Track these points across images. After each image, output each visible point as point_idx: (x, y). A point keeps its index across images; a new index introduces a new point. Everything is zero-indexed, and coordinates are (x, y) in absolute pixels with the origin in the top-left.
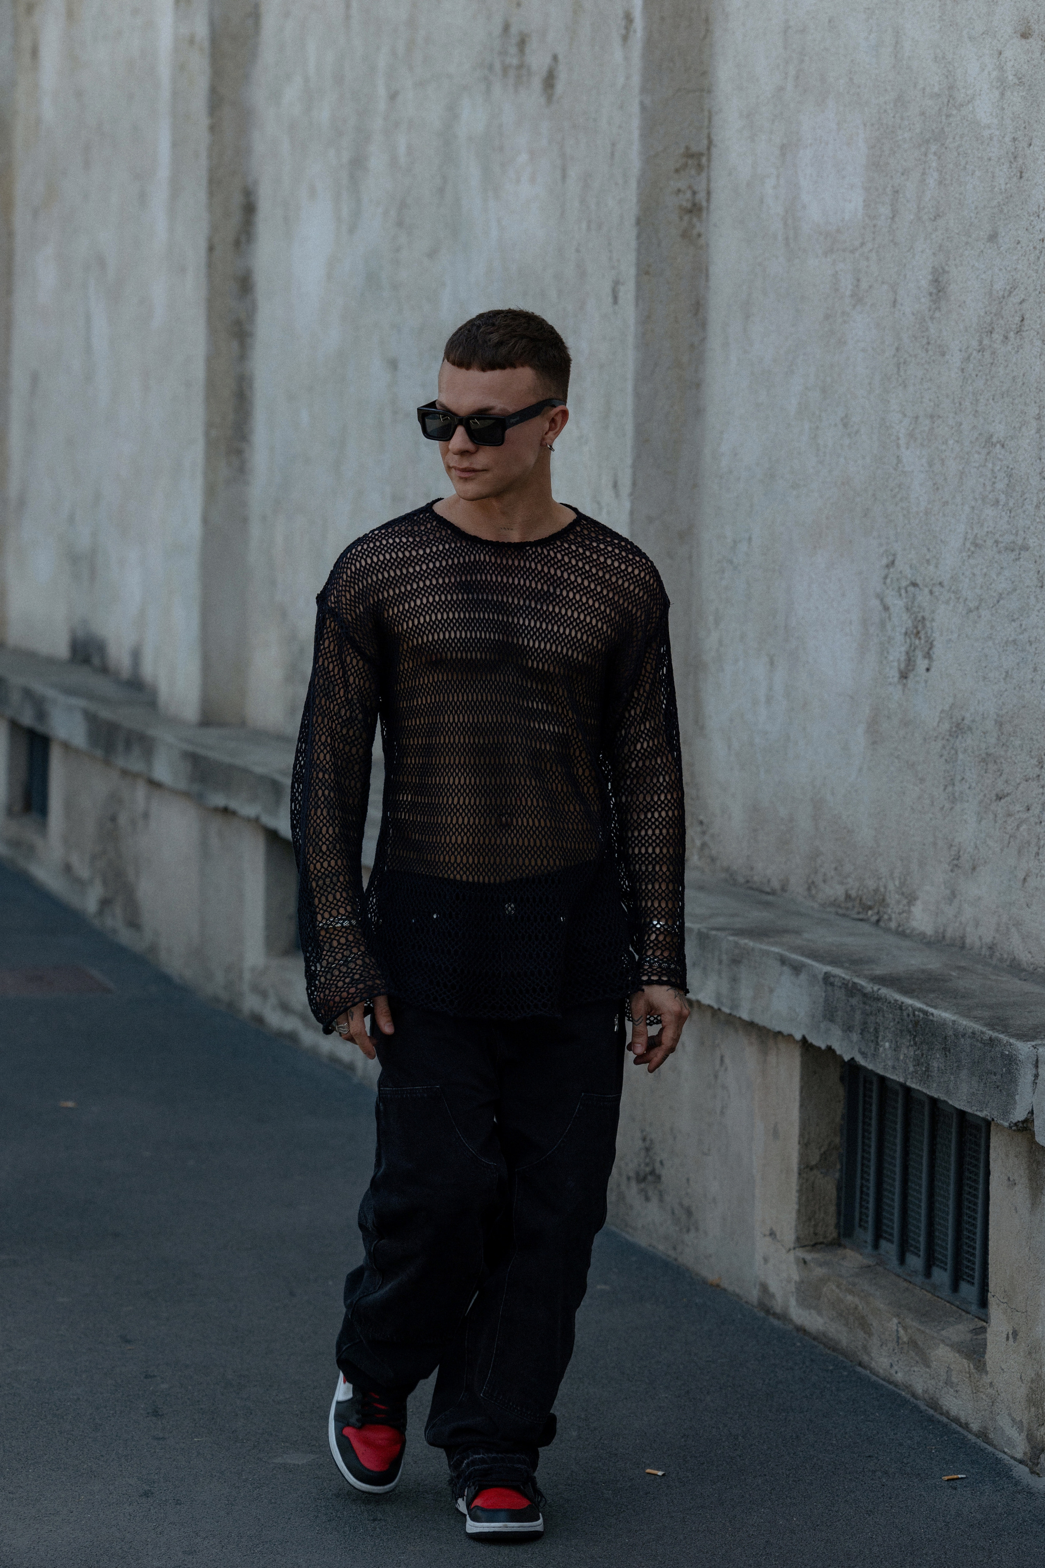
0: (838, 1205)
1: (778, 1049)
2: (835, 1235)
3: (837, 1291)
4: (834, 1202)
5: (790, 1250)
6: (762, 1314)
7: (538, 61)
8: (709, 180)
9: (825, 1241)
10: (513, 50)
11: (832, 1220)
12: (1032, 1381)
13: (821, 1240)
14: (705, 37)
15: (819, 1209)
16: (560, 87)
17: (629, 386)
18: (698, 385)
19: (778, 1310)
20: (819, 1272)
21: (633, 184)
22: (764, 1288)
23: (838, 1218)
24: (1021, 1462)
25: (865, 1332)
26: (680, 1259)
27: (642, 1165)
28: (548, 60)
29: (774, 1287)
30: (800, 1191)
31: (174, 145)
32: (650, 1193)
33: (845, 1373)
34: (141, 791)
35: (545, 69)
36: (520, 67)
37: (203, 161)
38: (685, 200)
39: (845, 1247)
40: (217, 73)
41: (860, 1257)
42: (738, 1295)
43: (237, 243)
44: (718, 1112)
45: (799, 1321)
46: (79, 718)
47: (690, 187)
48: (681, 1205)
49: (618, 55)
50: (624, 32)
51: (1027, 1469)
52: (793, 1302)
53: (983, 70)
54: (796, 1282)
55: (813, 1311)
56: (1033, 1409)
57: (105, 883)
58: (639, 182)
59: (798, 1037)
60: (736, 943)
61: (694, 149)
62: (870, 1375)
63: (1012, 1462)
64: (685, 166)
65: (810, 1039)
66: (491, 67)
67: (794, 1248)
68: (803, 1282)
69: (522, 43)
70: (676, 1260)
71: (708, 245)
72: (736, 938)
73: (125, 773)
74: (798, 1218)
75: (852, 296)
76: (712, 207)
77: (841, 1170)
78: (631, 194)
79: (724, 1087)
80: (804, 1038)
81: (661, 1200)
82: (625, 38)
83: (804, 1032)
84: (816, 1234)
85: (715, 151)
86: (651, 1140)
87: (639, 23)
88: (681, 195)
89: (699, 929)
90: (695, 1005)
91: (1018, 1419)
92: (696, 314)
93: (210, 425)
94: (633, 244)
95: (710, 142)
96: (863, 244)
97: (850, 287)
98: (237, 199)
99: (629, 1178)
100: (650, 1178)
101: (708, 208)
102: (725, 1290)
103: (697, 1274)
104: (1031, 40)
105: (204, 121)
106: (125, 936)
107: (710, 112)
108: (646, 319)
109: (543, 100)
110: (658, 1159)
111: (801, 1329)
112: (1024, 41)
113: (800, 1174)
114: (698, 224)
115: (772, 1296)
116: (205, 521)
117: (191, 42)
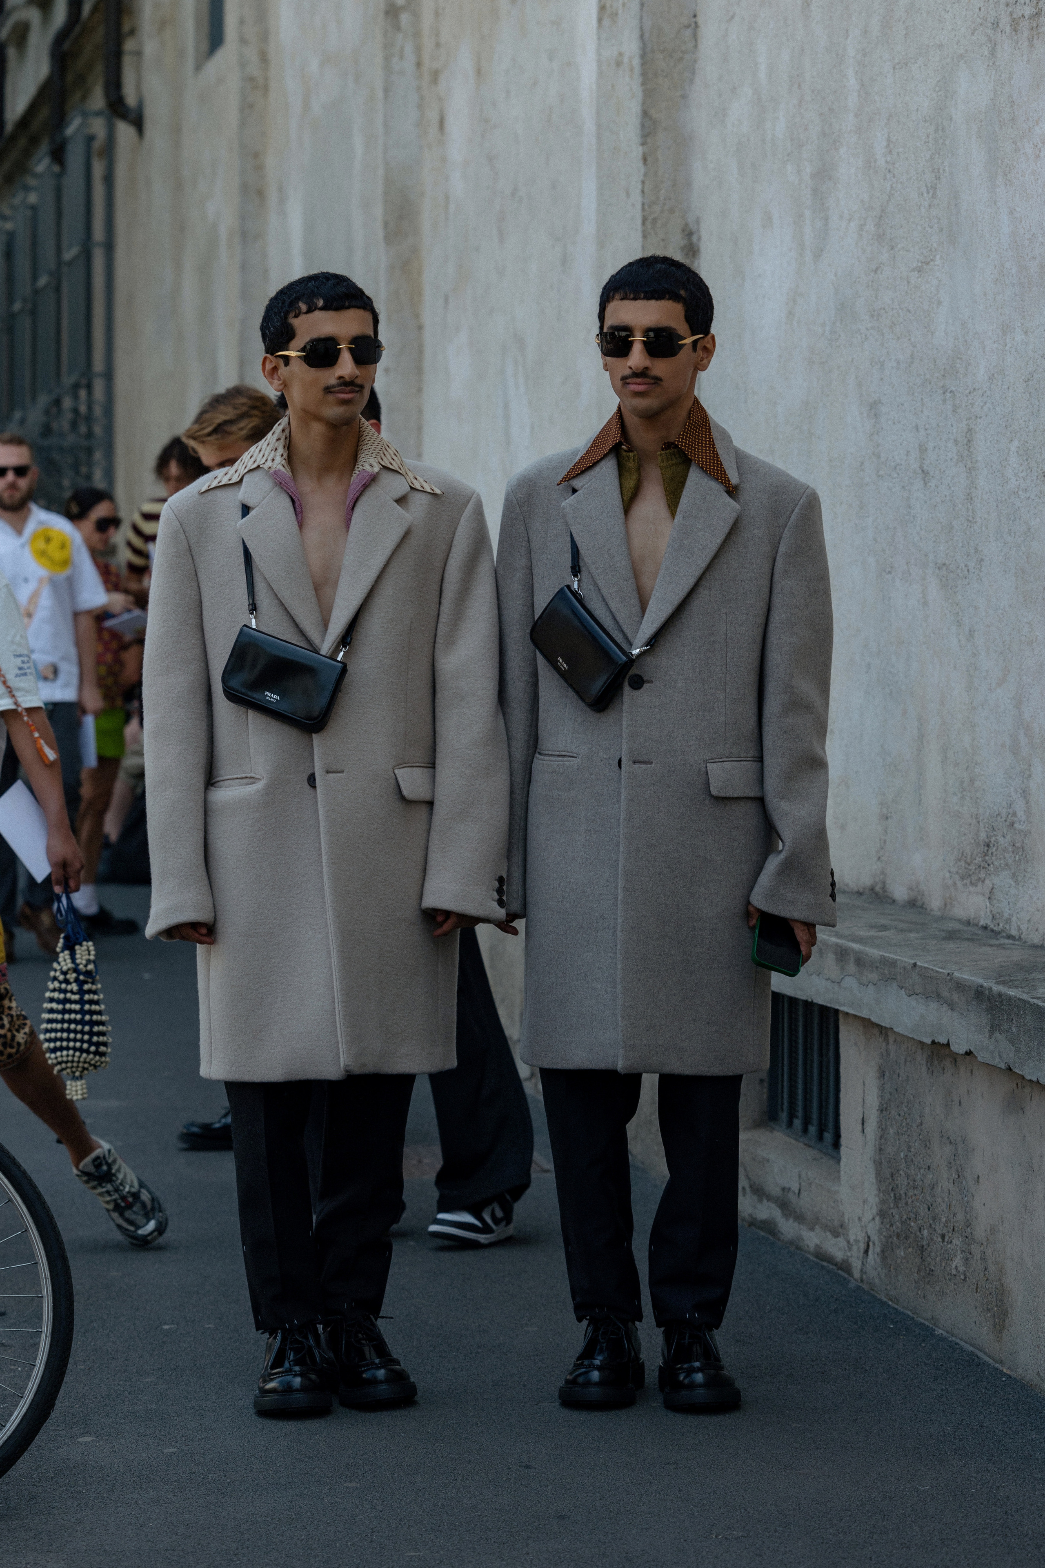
31: (601, 189)
37: (636, 198)
40: (649, 93)
66: (996, 25)
98: (677, 241)
105: (637, 151)
117: (619, 64)
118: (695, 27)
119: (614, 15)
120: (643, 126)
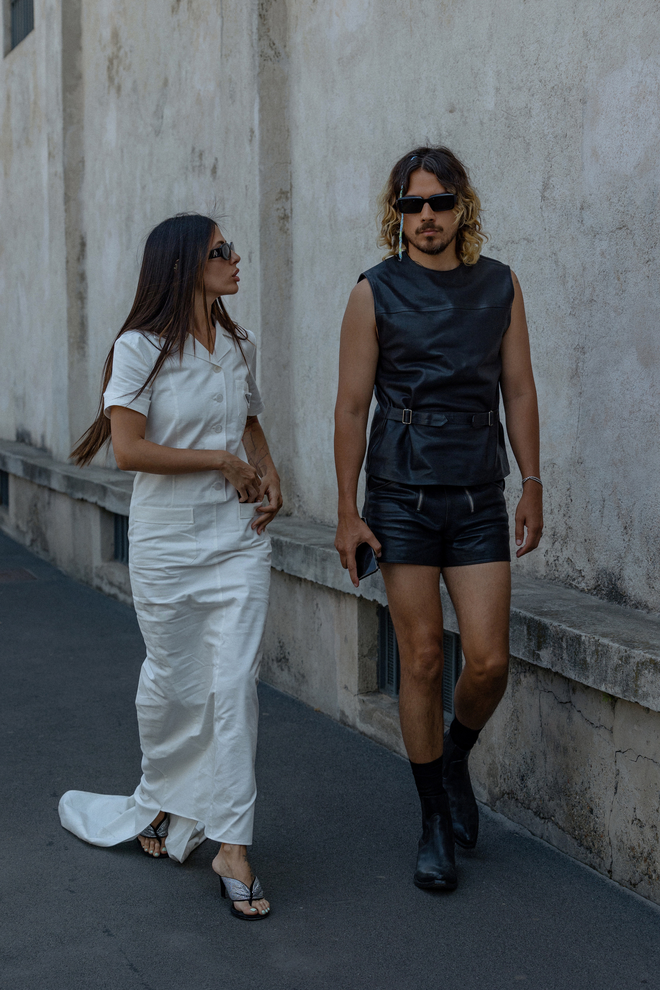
0: (378, 673)
1: (346, 600)
2: (377, 687)
3: (381, 716)
4: (376, 672)
5: (355, 695)
6: (342, 726)
7: (208, 162)
8: (291, 204)
9: (372, 690)
10: (197, 159)
11: (375, 680)
12: (490, 764)
13: (370, 690)
14: (287, 138)
15: (369, 676)
16: (219, 172)
17: (259, 298)
18: (289, 298)
19: (350, 724)
20: (371, 706)
21: (257, 206)
22: (343, 713)
23: (378, 680)
24: (485, 804)
25: (397, 736)
26: (299, 698)
27: (279, 654)
28: (213, 161)
29: (348, 712)
30: (359, 667)
31: (50, 220)
32: (283, 668)
33: (388, 757)
34: (46, 494)
35: (212, 166)
36: (200, 166)
37: (63, 225)
38: (281, 213)
39: (382, 693)
40: (67, 187)
41: (390, 699)
42: (329, 716)
43: (79, 259)
44: (316, 630)
45: (361, 730)
46: (19, 463)
47: (283, 207)
48: (299, 673)
49: (248, 149)
50: (250, 138)
51: (490, 809)
52: (358, 720)
53: (430, 131)
54: (359, 710)
55: (368, 725)
56: (491, 778)
57: (33, 532)
58: (260, 205)
59: (358, 595)
60: (324, 551)
61: (284, 190)
62: (400, 757)
63: (481, 804)
64: (281, 197)
65: (364, 596)
66: (187, 168)
67: (358, 695)
68: (363, 711)
69: (201, 155)
70: (297, 698)
71: (292, 233)
72: (324, 549)
73: (39, 486)
74: (359, 680)
75: (365, 248)
76: (293, 216)
77: (378, 657)
78: (256, 211)
79: (319, 618)
80: (361, 595)
81: (289, 670)
82: (251, 141)
83: (361, 593)
84: (367, 687)
85: (294, 190)
86: (283, 643)
87: (257, 133)
88: (279, 211)
89: (304, 545)
90: (303, 581)
91: (483, 783)
92: (288, 265)
93: (70, 337)
94: (258, 234)
95: (291, 186)
96: (369, 223)
97: (363, 244)
98: (78, 241)
99: (273, 660)
100: (283, 660)
101: (291, 217)
102: (323, 713)
103: (309, 706)
104: (454, 113)
105: (62, 207)
106: (42, 556)
107: (291, 173)
108: (265, 268)
109: (211, 179)
110: (287, 652)
111: (362, 733)
112: (451, 114)
113: (359, 659)
114: (287, 225)
115: (348, 717)
116: (69, 378)
117: (56, 175)
118: (83, 162)
119: (54, 157)
120: (65, 198)
